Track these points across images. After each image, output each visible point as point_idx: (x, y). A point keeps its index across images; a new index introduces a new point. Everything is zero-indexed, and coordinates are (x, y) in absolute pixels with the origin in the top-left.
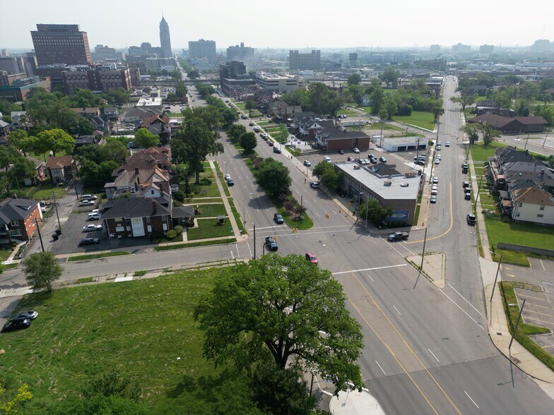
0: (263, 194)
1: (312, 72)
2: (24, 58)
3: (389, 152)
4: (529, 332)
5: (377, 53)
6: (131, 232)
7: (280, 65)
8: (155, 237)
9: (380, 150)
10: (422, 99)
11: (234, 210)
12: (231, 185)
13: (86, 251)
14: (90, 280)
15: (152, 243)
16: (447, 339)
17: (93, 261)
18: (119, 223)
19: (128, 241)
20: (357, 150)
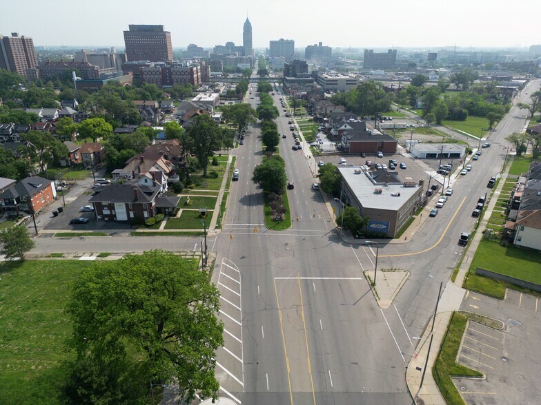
0: (261, 191)
1: (383, 72)
2: (116, 55)
3: (416, 158)
4: (456, 373)
5: (463, 53)
6: (115, 216)
7: (355, 64)
8: (135, 223)
9: (407, 155)
10: (483, 103)
11: (223, 204)
12: (235, 179)
13: (73, 229)
14: (60, 255)
15: (131, 228)
16: (356, 364)
17: (73, 238)
18: (106, 206)
19: (111, 224)
20: (381, 154)
